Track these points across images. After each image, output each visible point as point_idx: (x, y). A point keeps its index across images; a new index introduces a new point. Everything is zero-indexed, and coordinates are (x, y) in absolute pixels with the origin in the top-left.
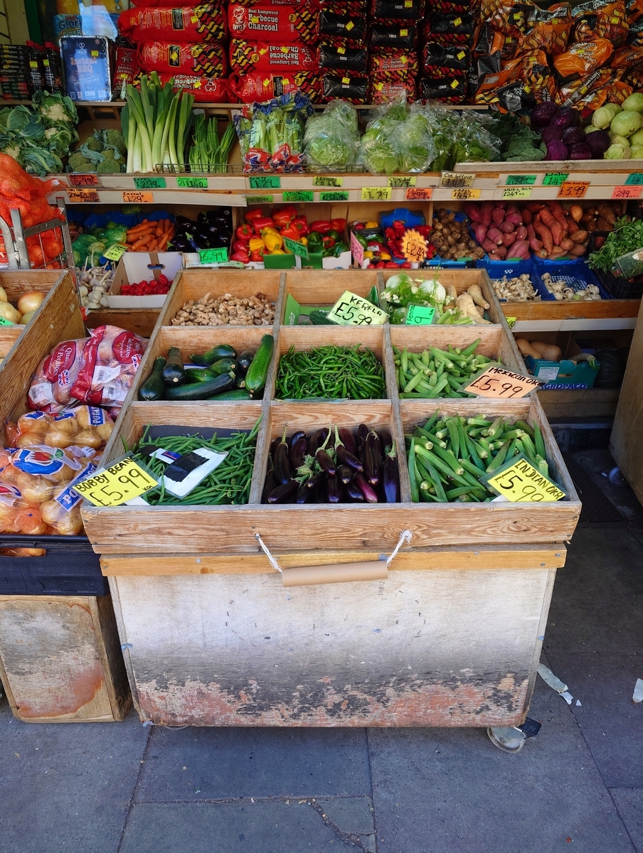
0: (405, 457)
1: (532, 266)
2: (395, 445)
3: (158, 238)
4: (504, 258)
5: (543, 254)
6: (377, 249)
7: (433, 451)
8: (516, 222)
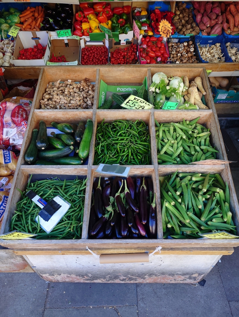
0: (160, 207)
1: (223, 39)
2: (155, 197)
3: (35, 19)
4: (209, 34)
5: (229, 32)
6: (146, 28)
7: (175, 206)
8: (217, 12)
